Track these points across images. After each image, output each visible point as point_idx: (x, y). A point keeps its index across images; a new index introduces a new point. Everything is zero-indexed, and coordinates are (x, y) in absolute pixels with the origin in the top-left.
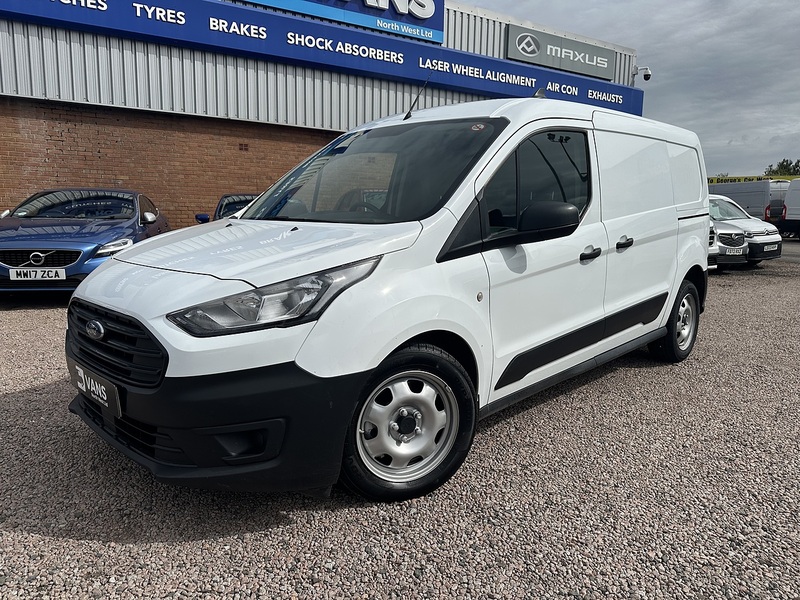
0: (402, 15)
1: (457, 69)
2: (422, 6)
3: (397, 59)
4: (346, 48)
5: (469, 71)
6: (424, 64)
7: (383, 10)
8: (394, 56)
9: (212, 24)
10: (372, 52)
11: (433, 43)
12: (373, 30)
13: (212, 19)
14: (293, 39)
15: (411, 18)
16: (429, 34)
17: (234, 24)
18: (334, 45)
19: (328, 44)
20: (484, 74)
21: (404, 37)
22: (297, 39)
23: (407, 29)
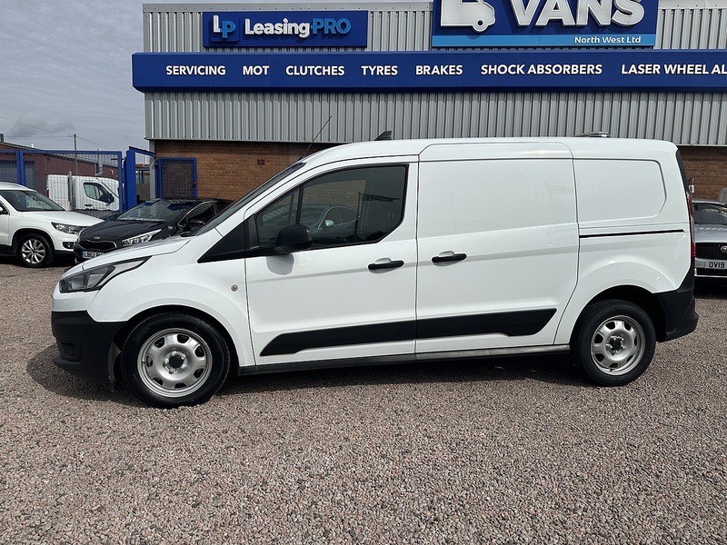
0: (605, 27)
1: (669, 69)
2: (628, 13)
3: (595, 70)
4: (539, 69)
5: (688, 69)
6: (627, 69)
7: (582, 27)
8: (591, 69)
9: (418, 70)
10: (566, 69)
11: (643, 47)
12: (570, 47)
13: (418, 67)
14: (486, 70)
15: (615, 28)
16: (637, 40)
17: (436, 67)
18: (526, 69)
19: (520, 69)
20: (709, 69)
21: (606, 47)
22: (490, 69)
23: (609, 40)
